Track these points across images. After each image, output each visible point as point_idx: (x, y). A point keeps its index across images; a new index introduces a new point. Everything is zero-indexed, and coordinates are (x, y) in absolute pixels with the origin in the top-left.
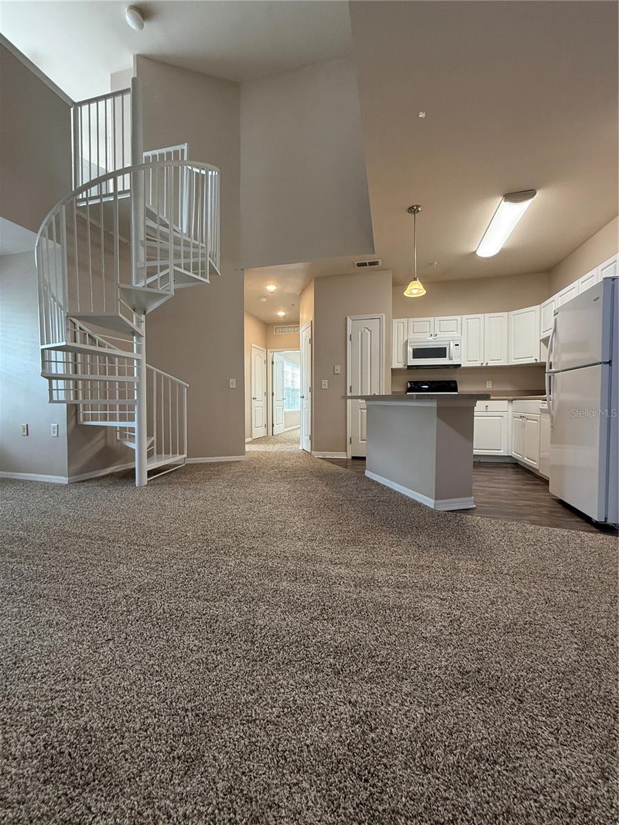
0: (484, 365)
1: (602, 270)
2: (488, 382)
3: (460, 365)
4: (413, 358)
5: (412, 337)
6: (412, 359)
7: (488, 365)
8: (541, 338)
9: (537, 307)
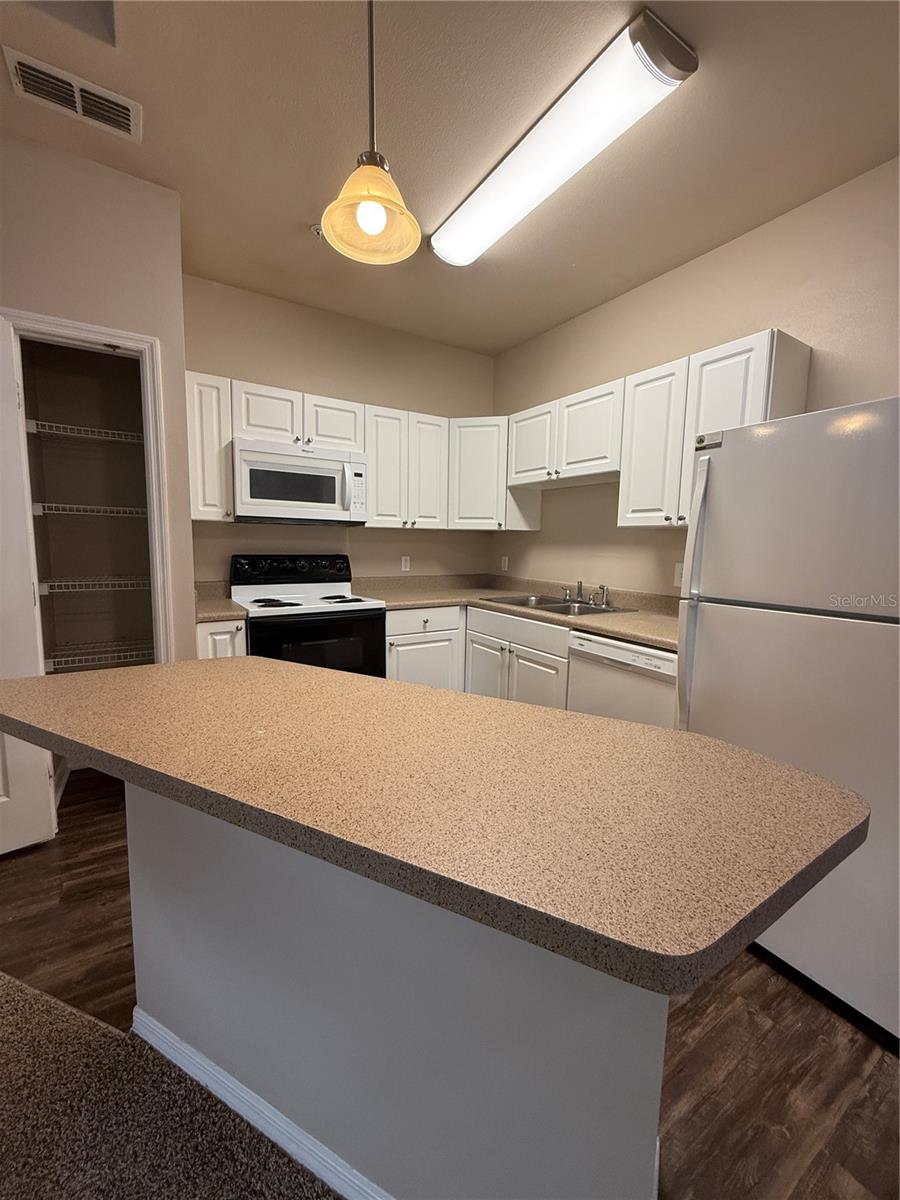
0: (408, 526)
1: (704, 364)
3: (363, 523)
4: (252, 497)
5: (246, 436)
6: (248, 499)
7: (416, 526)
8: (509, 484)
9: (502, 420)
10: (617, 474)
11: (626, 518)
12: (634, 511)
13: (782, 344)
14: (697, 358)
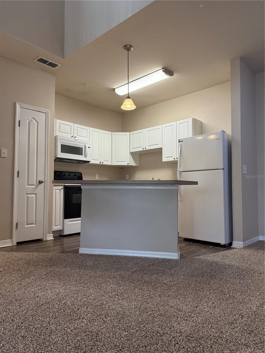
0: (101, 163)
1: (180, 124)
2: (96, 175)
3: (89, 162)
5: (60, 135)
6: (61, 153)
7: (103, 164)
8: (130, 152)
9: (128, 133)
10: (161, 148)
11: (164, 159)
12: (166, 157)
13: (195, 121)
14: (178, 122)
